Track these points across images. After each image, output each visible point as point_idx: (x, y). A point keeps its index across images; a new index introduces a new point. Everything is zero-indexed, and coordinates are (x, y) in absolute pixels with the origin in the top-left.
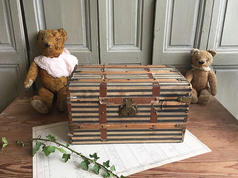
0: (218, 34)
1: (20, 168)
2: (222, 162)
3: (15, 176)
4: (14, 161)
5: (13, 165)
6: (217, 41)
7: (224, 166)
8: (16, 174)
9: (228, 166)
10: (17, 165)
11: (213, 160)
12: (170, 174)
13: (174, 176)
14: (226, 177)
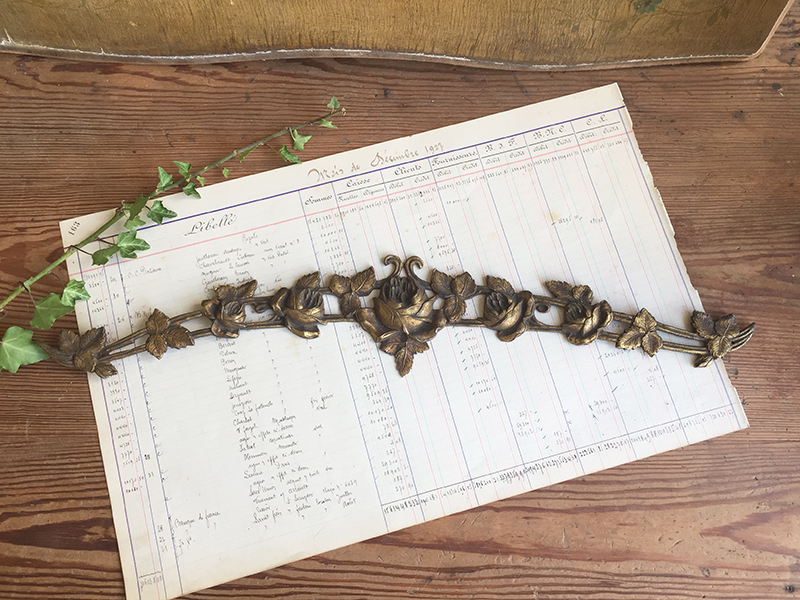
9: (717, 526)
11: (674, 494)
12: (507, 567)
13: (518, 576)
14: (691, 580)
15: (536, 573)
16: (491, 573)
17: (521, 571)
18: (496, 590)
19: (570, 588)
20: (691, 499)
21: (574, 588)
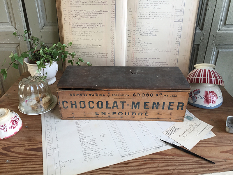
0: (224, 12)
1: (24, 150)
2: (219, 147)
3: (20, 158)
4: (18, 143)
5: (17, 147)
6: (222, 20)
7: (221, 151)
8: (21, 156)
9: (224, 150)
10: (21, 147)
11: (210, 144)
12: (167, 158)
13: (171, 160)
14: (221, 162)
15: (176, 160)
16: (163, 159)
17: (171, 159)
18: (165, 163)
19: (186, 163)
20: (215, 145)
21: (188, 163)
